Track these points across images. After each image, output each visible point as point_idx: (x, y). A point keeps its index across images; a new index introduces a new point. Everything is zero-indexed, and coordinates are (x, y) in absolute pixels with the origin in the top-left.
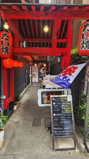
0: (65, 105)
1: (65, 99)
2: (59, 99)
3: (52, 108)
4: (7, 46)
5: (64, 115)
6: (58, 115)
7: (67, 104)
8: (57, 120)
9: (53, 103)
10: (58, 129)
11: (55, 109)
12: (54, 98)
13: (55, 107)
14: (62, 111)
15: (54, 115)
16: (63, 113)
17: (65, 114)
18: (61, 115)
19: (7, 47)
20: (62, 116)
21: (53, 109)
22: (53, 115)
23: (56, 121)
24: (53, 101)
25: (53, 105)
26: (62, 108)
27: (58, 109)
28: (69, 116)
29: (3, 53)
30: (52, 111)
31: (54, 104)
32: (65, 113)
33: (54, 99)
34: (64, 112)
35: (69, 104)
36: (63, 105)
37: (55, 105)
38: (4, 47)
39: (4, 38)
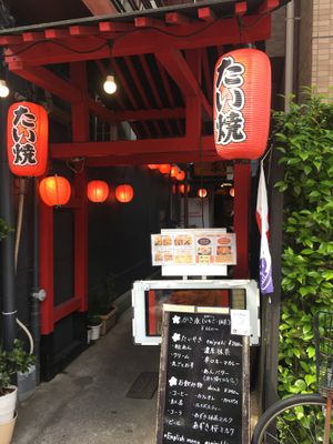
0: (221, 346)
1: (221, 322)
2: (197, 321)
3: (163, 354)
4: (30, 143)
5: (210, 388)
6: (187, 383)
7: (227, 346)
8: (181, 403)
9: (171, 335)
10: (182, 439)
11: (177, 360)
12: (179, 314)
13: (177, 351)
14: (206, 371)
15: (173, 381)
16: (208, 378)
17: (215, 385)
18: (200, 385)
19: (28, 146)
20: (204, 391)
21: (170, 358)
22: (168, 383)
23: (176, 407)
24: (173, 328)
25: (170, 342)
26: (207, 359)
27: (189, 361)
28: (230, 396)
29: (20, 162)
30: (162, 366)
31: (176, 337)
32: (217, 379)
33: (176, 320)
34: (211, 375)
35: (237, 344)
36: (211, 346)
37: (178, 342)
38: (22, 146)
39: (21, 120)
